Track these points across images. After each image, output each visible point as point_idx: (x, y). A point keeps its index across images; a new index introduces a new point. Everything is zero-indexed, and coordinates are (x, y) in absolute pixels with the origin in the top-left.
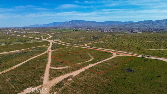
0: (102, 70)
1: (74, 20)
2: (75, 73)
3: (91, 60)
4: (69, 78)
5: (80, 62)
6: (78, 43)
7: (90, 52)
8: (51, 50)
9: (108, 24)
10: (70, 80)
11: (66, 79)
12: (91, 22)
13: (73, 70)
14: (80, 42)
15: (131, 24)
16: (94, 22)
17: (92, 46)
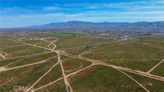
0: (85, 72)
1: (71, 21)
2: (74, 73)
3: (81, 67)
4: (72, 75)
5: (76, 68)
6: (75, 54)
7: (82, 62)
8: (60, 61)
9: (104, 25)
10: (72, 76)
11: (71, 75)
12: (88, 23)
13: (73, 72)
14: (76, 52)
15: (125, 25)
16: (91, 23)
17: (84, 56)
